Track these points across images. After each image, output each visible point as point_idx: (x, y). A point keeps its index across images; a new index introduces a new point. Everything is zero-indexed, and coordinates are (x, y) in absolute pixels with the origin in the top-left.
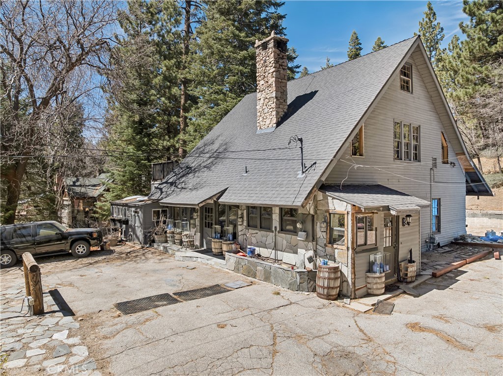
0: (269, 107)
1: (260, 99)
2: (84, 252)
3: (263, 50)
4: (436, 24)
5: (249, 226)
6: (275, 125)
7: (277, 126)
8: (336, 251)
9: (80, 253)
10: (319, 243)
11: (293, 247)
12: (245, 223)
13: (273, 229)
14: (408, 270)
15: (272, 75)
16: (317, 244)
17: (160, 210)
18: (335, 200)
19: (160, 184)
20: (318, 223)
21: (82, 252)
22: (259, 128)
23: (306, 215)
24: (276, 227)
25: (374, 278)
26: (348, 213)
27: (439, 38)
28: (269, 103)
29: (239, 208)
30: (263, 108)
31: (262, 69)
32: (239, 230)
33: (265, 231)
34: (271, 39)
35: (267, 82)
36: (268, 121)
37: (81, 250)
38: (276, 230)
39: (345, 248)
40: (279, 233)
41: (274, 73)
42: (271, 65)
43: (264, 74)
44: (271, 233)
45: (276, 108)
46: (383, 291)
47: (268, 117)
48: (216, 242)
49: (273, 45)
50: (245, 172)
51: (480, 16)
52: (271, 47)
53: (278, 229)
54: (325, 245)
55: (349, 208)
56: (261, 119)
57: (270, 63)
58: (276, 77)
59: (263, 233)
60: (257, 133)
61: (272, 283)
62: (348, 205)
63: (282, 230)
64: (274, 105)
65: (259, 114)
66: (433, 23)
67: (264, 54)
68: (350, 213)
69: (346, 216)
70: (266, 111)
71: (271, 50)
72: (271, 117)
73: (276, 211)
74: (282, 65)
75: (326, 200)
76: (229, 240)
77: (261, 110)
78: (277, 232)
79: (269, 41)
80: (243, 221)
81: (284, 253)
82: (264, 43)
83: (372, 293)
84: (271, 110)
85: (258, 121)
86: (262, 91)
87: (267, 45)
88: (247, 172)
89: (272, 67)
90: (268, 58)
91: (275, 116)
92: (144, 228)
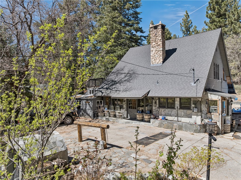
0: (158, 55)
1: (153, 51)
2: (70, 122)
3: (154, 29)
4: (189, 20)
5: (160, 107)
6: (162, 63)
7: (163, 63)
8: (213, 116)
9: (68, 123)
10: (203, 113)
11: (188, 115)
12: (157, 106)
13: (176, 108)
14: (233, 123)
15: (160, 40)
16: (202, 113)
17: (100, 101)
18: (212, 95)
19: (98, 89)
20: (202, 105)
21: (69, 122)
22: (152, 64)
23: (197, 101)
24: (177, 107)
25: (228, 126)
26: (219, 100)
27: (190, 26)
28: (158, 53)
29: (153, 99)
30: (155, 55)
31: (154, 37)
32: (153, 109)
33: (171, 109)
34: (160, 25)
35: (157, 43)
36: (157, 61)
37: (68, 121)
38: (177, 108)
39: (217, 114)
40: (179, 109)
41: (161, 40)
42: (159, 36)
43: (155, 40)
44: (174, 110)
45: (163, 55)
46: (230, 131)
47: (158, 59)
48: (140, 115)
49: (161, 27)
50: (157, 83)
51: (214, 19)
52: (159, 28)
53: (179, 108)
54: (207, 113)
55: (220, 98)
56: (153, 60)
57: (159, 35)
58: (162, 42)
59: (169, 110)
60: (151, 66)
61: (183, 130)
62: (219, 96)
63: (181, 108)
64: (161, 54)
65: (152, 57)
66: (188, 20)
67: (155, 31)
68: (220, 100)
69: (218, 101)
70: (156, 56)
71: (159, 29)
72: (159, 59)
73: (178, 100)
74: (164, 36)
75: (207, 95)
76: (148, 114)
77: (153, 55)
78: (178, 109)
79: (158, 25)
80: (156, 105)
81: (182, 118)
82: (155, 26)
83: (226, 132)
84: (160, 56)
85: (151, 61)
86: (154, 47)
87: (157, 27)
88: (158, 83)
89: (160, 37)
90: (158, 33)
91: (162, 59)
92: (94, 110)
